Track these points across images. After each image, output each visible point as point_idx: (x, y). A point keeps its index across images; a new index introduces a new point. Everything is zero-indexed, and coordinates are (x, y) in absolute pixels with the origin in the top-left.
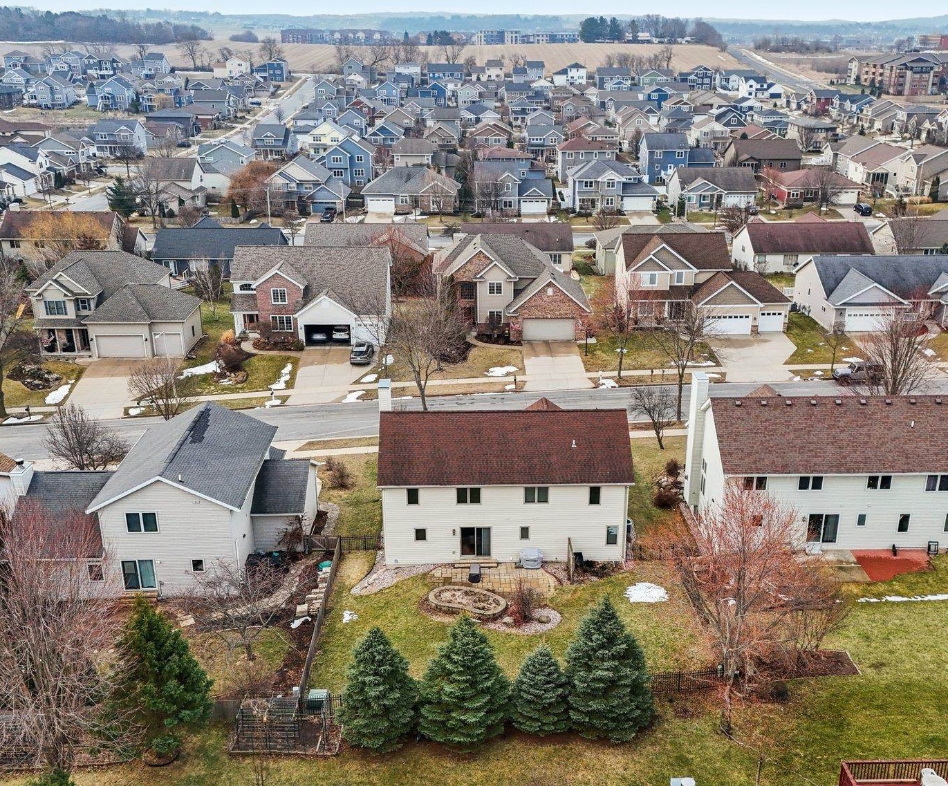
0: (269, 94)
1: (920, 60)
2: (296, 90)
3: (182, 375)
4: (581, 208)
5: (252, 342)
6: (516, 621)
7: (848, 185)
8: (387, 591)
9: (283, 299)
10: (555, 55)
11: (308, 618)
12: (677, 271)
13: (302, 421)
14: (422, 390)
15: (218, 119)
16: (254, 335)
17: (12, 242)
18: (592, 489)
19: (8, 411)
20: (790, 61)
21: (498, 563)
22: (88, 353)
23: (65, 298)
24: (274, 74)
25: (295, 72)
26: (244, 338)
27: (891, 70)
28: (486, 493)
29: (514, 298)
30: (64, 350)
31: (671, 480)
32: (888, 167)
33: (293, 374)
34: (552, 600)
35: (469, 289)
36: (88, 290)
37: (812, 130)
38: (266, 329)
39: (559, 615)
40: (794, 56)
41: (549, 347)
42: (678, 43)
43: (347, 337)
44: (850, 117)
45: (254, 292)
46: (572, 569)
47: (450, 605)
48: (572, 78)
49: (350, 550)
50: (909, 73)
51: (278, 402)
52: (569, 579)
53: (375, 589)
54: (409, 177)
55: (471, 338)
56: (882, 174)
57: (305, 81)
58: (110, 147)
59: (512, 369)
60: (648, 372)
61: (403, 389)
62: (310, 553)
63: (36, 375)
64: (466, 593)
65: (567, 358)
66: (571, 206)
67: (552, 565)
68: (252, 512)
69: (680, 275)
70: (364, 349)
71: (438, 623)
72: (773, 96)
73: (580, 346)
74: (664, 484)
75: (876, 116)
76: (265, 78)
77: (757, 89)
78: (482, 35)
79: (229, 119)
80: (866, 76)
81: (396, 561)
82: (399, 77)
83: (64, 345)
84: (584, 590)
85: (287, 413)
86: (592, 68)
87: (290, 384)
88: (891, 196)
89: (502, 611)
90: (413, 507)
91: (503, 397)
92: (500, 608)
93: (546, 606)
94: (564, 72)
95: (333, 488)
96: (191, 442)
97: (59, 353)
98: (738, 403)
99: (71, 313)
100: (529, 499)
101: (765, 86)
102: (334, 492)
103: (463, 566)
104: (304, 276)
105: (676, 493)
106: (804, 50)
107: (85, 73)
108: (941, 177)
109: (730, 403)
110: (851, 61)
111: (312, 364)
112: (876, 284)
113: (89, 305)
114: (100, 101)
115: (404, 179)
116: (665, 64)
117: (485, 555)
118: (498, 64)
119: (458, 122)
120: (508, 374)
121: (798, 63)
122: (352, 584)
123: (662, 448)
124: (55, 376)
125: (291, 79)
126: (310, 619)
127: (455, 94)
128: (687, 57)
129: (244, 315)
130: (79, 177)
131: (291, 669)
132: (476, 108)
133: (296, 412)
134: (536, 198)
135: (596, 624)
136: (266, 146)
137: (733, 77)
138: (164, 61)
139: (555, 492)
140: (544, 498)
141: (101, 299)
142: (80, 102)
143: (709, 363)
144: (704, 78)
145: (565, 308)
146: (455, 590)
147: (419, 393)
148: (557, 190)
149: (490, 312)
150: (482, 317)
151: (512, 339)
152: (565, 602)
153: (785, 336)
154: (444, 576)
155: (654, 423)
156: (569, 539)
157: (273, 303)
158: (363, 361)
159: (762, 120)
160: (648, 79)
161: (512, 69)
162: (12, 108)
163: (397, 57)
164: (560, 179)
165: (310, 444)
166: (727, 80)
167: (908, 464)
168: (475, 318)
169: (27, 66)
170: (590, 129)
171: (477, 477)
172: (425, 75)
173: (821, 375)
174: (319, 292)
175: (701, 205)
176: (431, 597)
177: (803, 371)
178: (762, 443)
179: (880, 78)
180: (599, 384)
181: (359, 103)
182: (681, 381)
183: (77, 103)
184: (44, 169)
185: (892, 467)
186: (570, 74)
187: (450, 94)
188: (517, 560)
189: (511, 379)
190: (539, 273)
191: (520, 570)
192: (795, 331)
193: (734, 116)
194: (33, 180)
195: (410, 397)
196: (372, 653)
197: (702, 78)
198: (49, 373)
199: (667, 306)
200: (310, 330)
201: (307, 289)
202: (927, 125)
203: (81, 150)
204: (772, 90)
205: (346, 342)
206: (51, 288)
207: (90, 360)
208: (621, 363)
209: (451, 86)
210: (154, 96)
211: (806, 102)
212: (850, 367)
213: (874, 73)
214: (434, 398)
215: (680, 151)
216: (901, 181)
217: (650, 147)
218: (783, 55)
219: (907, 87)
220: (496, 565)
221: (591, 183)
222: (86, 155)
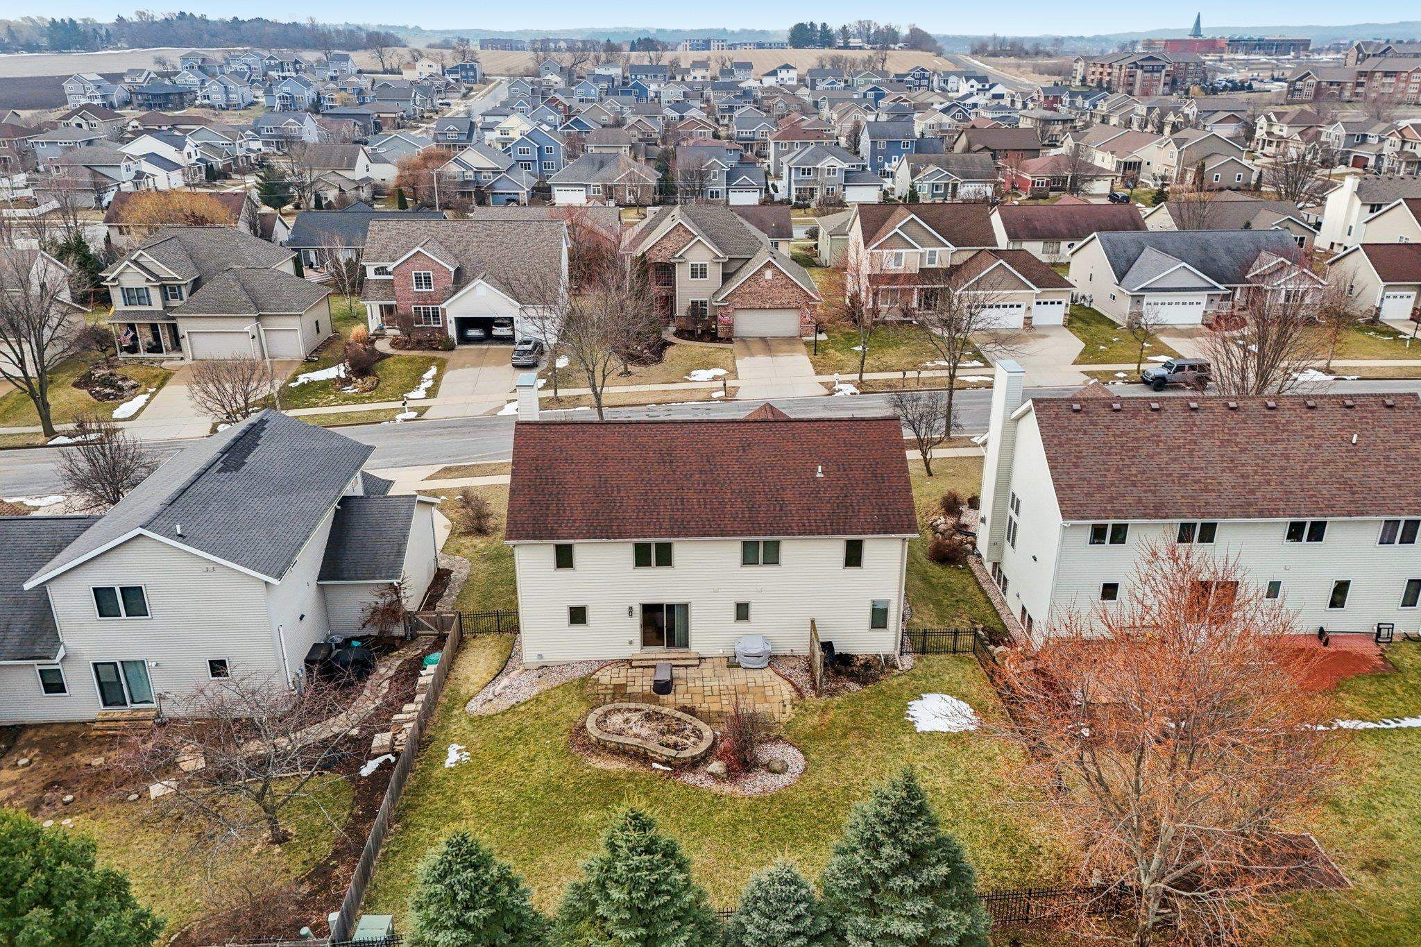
0: (460, 95)
1: (1151, 58)
2: (489, 92)
3: (296, 380)
4: (798, 198)
5: (390, 340)
6: (729, 770)
7: (1099, 174)
8: (522, 708)
9: (428, 285)
10: (765, 60)
11: (390, 756)
12: (928, 249)
13: (439, 440)
14: (598, 396)
15: (402, 118)
16: (392, 332)
17: (120, 228)
18: (849, 543)
19: (57, 428)
20: (1009, 65)
21: (700, 659)
22: (180, 355)
23: (148, 285)
24: (467, 77)
25: (490, 75)
26: (380, 335)
27: (1120, 69)
28: (683, 551)
29: (723, 283)
30: (149, 351)
31: (951, 521)
32: (1142, 154)
33: (437, 380)
34: (789, 726)
35: (666, 272)
36: (180, 275)
37: (1047, 121)
38: (406, 323)
39: (801, 756)
40: (1012, 60)
41: (768, 345)
42: (890, 49)
43: (510, 333)
44: (1082, 114)
45: (391, 277)
46: (818, 673)
47: (621, 739)
48: (782, 79)
49: (475, 633)
50: (1139, 72)
51: (413, 415)
52: (814, 688)
53: (503, 705)
54: (602, 165)
55: (668, 334)
56: (1135, 163)
57: (500, 83)
58: (277, 142)
59: (720, 372)
60: (900, 375)
61: (578, 397)
62: (414, 638)
63: (107, 382)
64: (648, 717)
65: (790, 358)
66: (785, 197)
67: (783, 661)
68: (320, 579)
69: (932, 253)
70: (529, 347)
71: (601, 772)
72: (995, 97)
73: (807, 344)
74: (942, 527)
75: (1110, 112)
76: (457, 80)
77: (978, 90)
78: (688, 44)
79: (415, 119)
80: (1092, 77)
81: (540, 656)
82: (597, 79)
83: (149, 344)
84: (839, 707)
85: (423, 428)
86: (803, 71)
87: (431, 393)
88: (1147, 185)
89: (706, 750)
90: (565, 572)
91: (709, 407)
92: (704, 746)
93: (779, 738)
94: (774, 73)
95: (468, 533)
96: (219, 471)
97: (142, 354)
98: (1077, 406)
99: (157, 304)
100: (749, 557)
101: (987, 86)
102: (466, 541)
103: (645, 663)
104: (456, 257)
105: (961, 541)
106: (1023, 55)
107: (266, 74)
108: (1207, 163)
109: (1064, 406)
110: (1076, 61)
111: (463, 367)
112: (1184, 264)
113: (180, 293)
114: (278, 101)
115: (597, 167)
116: (880, 66)
117: (679, 646)
118: (704, 65)
119: (660, 118)
120: (715, 378)
121: (1019, 66)
122: (471, 692)
123: (930, 474)
124: (132, 382)
125: (485, 81)
126: (393, 759)
127: (658, 95)
128: (900, 62)
129: (381, 306)
130: (236, 172)
131: (343, 862)
132: (679, 106)
133: (433, 428)
134: (747, 188)
135: (888, 823)
136: (447, 140)
137: (952, 79)
138: (350, 62)
139: (790, 548)
140: (772, 557)
141: (197, 284)
142: (257, 103)
143: (976, 363)
144: (922, 78)
145: (787, 296)
146: (629, 710)
147: (594, 403)
148: (770, 183)
149: (692, 302)
150: (682, 308)
151: (720, 335)
152: (809, 730)
153: (1067, 331)
154: (615, 681)
155: (920, 441)
156: (813, 622)
157: (416, 290)
158: (530, 362)
159: (990, 116)
160: (863, 80)
161: (718, 72)
162: (183, 108)
163: (597, 60)
164: (772, 173)
165: (445, 470)
166: (946, 82)
167: (1355, 502)
168: (673, 309)
169: (204, 68)
170: (804, 124)
171: (666, 525)
172: (627, 78)
173: (1124, 378)
174: (474, 277)
175: (934, 195)
176: (590, 724)
177: (1099, 372)
178: (1118, 470)
179: (1108, 78)
180: (835, 391)
181: (555, 100)
182: (951, 383)
183: (252, 104)
184: (193, 160)
185: (1332, 506)
186: (780, 75)
187: (653, 95)
188: (731, 654)
189: (720, 384)
190: (754, 253)
191: (735, 670)
192: (1079, 324)
193: (960, 111)
194: (179, 171)
195: (586, 408)
196: (451, 886)
197: (920, 79)
198: (124, 379)
199: (916, 291)
200: (464, 324)
201: (458, 271)
202: (1171, 118)
203: (238, 142)
204: (994, 91)
205: (510, 340)
206: (129, 270)
207: (182, 363)
208: (863, 362)
209: (653, 87)
210: (335, 96)
211: (1033, 100)
212: (1165, 366)
213: (1101, 73)
214: (617, 409)
215: (906, 141)
216: (1158, 169)
217: (872, 136)
218: (1001, 60)
219: (1137, 86)
220: (697, 662)
221: (809, 170)
222: (245, 148)
